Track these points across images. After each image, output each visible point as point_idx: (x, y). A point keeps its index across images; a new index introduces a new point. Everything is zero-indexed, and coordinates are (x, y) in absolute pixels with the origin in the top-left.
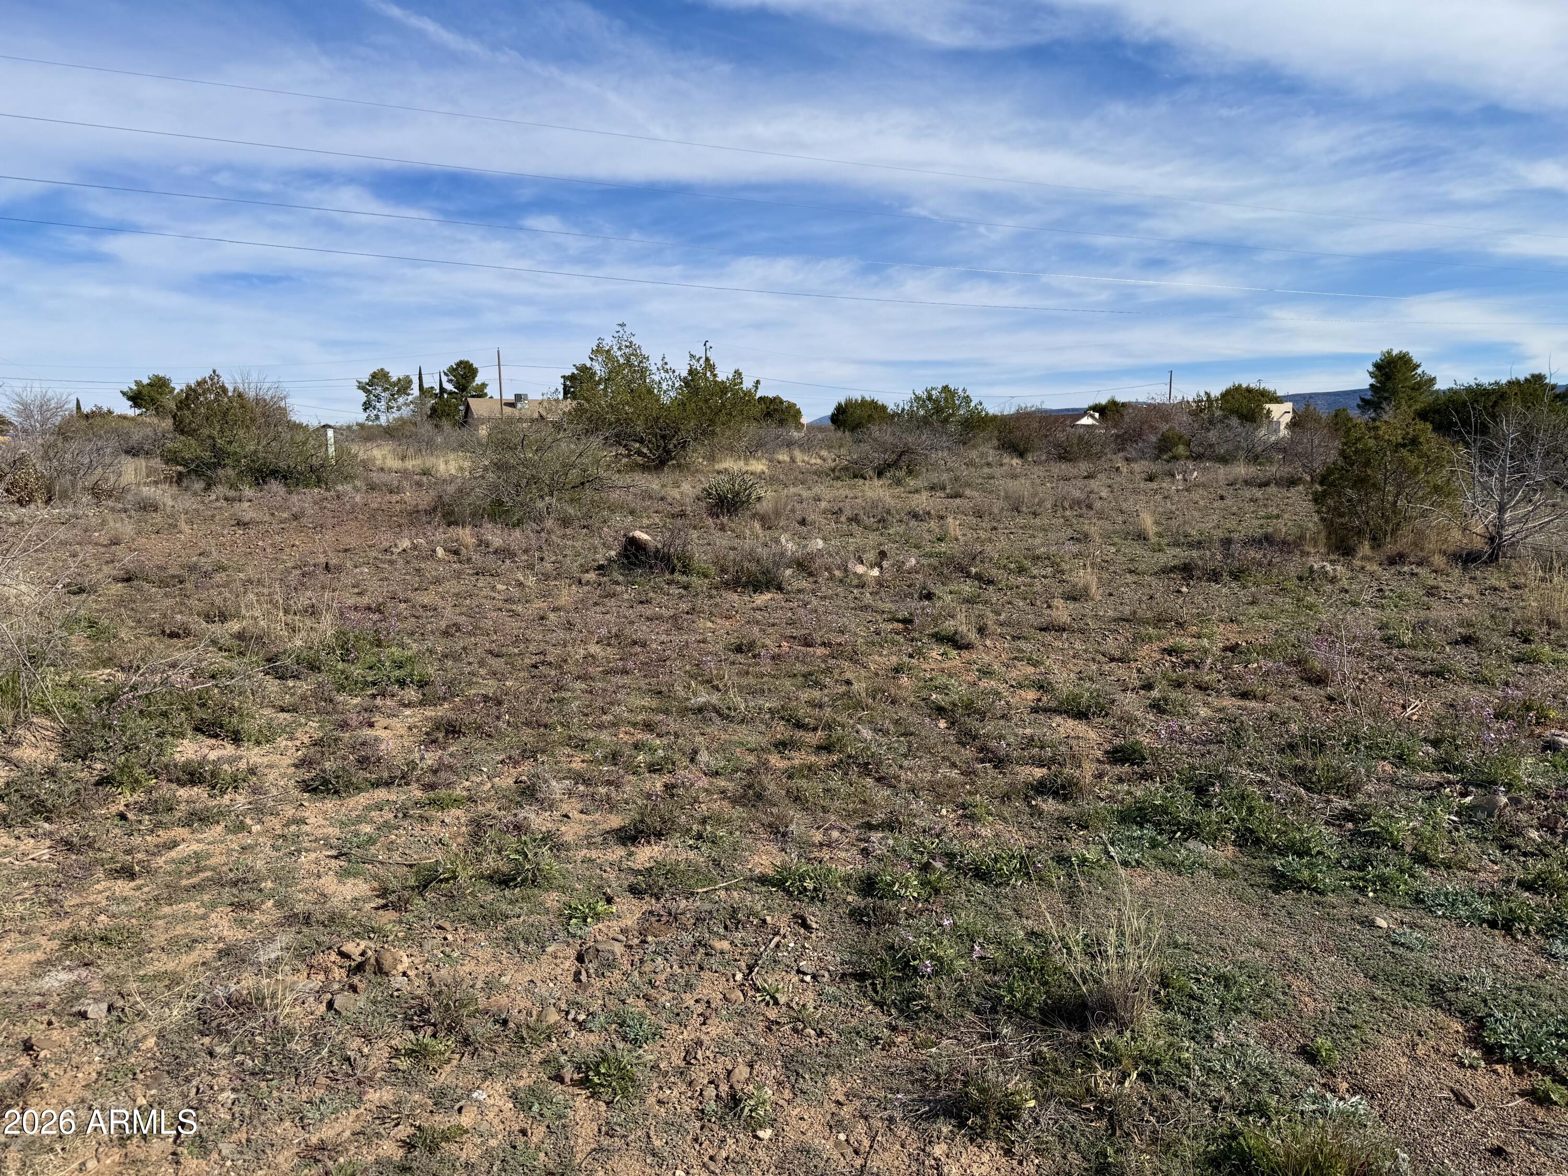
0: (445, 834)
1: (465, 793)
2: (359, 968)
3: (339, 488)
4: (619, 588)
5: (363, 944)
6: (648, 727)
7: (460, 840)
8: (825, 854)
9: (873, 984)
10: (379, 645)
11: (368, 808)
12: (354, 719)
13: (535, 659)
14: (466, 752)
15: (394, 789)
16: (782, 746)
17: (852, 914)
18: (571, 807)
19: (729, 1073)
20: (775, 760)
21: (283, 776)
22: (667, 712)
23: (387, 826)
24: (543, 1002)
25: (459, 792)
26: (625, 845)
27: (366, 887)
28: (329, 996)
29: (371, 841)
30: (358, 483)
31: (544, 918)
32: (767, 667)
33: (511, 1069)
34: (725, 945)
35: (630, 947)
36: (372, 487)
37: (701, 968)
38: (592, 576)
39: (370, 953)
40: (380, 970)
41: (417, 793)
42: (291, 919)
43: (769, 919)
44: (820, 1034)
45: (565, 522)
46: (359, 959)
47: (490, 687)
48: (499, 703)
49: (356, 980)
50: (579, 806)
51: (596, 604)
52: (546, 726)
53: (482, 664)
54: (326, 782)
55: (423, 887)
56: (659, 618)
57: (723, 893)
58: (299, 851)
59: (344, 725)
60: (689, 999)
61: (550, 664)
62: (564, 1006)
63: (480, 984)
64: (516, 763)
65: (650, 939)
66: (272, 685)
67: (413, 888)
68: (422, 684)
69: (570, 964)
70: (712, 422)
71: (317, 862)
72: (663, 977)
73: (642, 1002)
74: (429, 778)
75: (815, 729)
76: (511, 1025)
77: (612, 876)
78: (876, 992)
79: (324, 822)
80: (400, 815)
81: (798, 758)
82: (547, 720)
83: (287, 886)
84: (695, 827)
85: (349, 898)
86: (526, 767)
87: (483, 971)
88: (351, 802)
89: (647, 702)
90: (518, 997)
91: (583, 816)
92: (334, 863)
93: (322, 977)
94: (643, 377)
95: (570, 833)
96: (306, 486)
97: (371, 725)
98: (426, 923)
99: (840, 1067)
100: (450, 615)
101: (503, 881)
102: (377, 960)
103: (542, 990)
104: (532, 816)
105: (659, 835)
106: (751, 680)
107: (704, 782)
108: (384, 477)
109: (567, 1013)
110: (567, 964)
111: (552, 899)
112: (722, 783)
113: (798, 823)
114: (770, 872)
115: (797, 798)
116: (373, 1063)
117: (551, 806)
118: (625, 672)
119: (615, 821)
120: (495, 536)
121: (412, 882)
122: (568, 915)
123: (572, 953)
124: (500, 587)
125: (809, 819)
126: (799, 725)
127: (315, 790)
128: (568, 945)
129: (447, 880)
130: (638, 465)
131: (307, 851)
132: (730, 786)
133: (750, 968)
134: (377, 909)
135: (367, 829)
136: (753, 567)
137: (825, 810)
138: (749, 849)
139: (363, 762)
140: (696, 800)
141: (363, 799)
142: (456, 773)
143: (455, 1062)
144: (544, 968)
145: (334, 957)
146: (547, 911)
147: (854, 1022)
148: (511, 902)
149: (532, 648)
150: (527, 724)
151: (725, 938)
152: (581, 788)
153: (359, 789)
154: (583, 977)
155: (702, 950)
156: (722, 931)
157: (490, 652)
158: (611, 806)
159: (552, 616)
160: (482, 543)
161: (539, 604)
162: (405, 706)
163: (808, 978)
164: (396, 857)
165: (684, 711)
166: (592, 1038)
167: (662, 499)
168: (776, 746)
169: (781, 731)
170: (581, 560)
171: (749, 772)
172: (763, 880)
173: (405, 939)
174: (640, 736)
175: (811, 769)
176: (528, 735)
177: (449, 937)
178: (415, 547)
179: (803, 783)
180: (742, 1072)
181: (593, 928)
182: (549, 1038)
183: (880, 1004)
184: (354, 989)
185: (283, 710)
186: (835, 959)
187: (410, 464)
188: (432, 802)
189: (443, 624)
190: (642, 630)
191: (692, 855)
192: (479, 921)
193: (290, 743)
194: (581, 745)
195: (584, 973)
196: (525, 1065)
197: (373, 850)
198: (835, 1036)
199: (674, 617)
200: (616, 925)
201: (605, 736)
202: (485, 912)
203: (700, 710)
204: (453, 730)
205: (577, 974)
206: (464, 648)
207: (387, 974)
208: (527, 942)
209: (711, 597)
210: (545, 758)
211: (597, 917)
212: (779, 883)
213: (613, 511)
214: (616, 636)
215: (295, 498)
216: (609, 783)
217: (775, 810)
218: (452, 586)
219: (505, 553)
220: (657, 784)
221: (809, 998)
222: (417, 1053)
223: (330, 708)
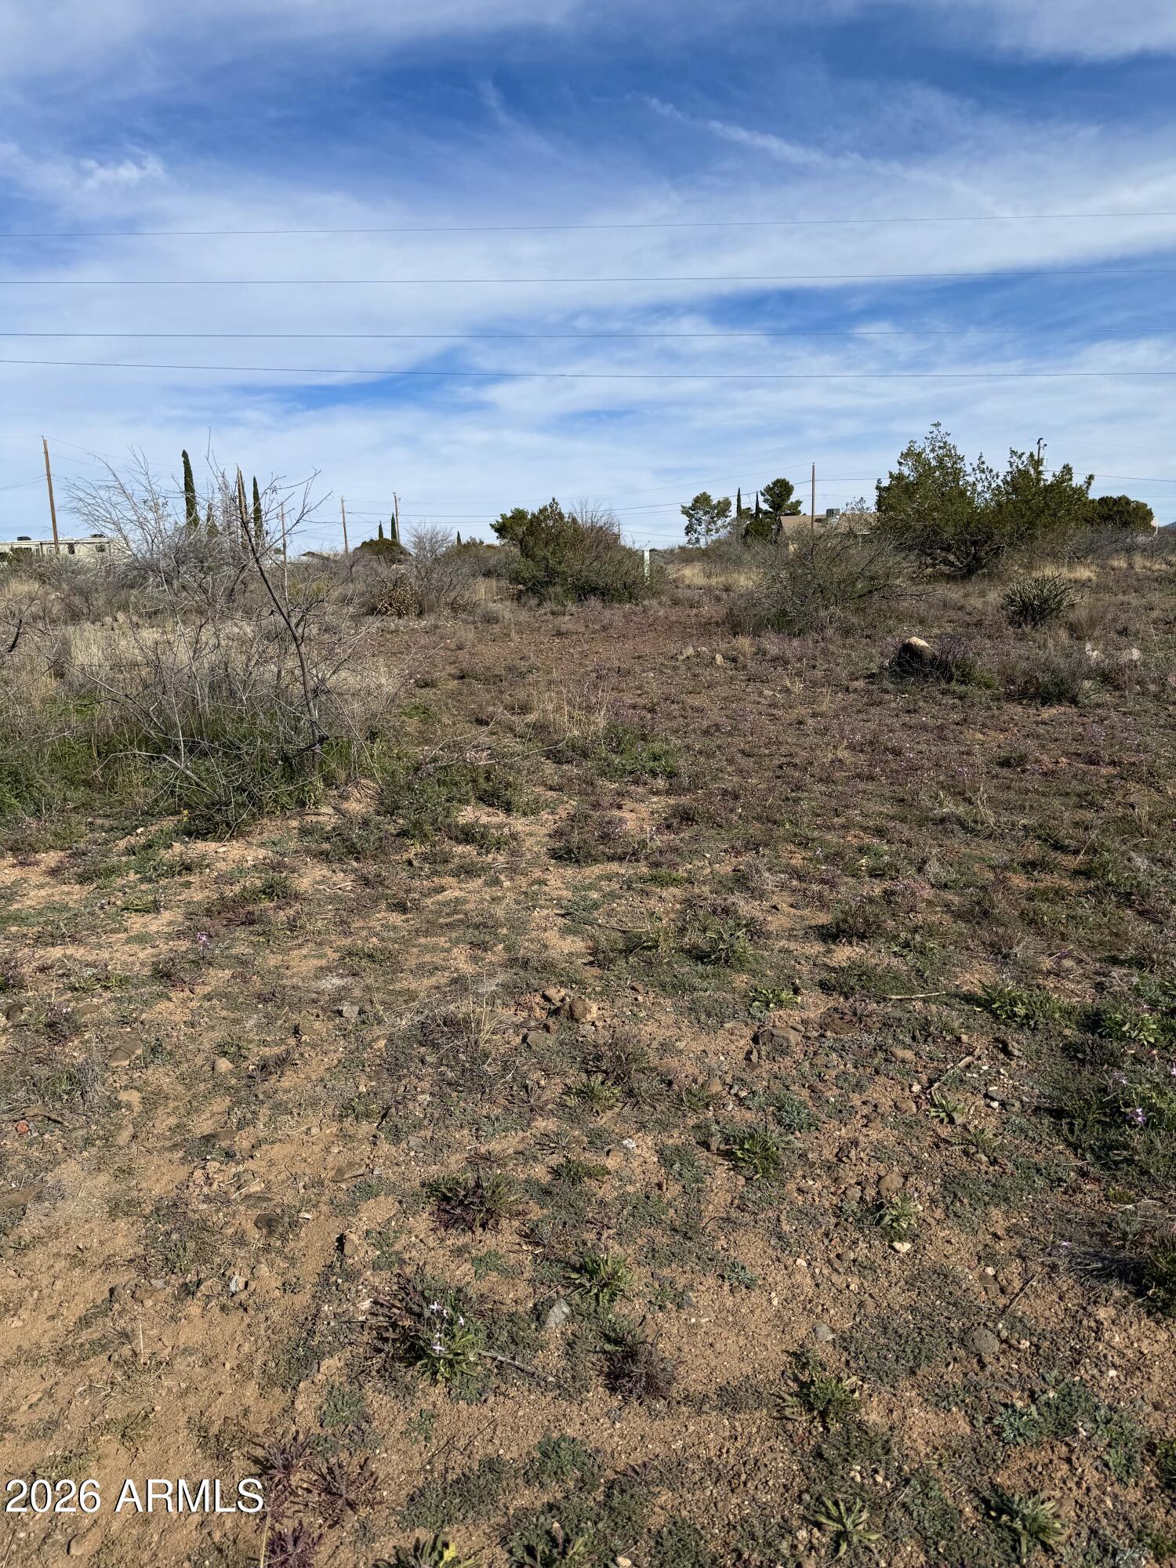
0: (659, 909)
1: (685, 875)
2: (555, 1012)
3: (646, 603)
4: (887, 697)
5: (563, 992)
6: (880, 832)
7: (672, 916)
8: (1050, 983)
9: (1071, 1125)
10: (644, 738)
11: (600, 878)
12: (606, 801)
13: (784, 760)
14: (695, 839)
15: (625, 864)
16: (1029, 866)
17: (1064, 1049)
18: (782, 900)
19: (880, 1178)
20: (1019, 881)
21: (538, 843)
22: (903, 820)
23: (612, 896)
24: (710, 1073)
25: (681, 873)
26: (824, 941)
27: (582, 944)
28: (526, 1030)
29: (596, 906)
30: (664, 599)
31: (729, 996)
32: (1035, 782)
33: (664, 1126)
34: (909, 1055)
35: (809, 1038)
36: (676, 602)
37: (877, 1072)
38: (860, 684)
39: (568, 999)
40: (572, 1016)
41: (644, 869)
42: (512, 962)
43: (964, 1038)
44: (994, 1162)
45: (847, 632)
46: (559, 1004)
47: (731, 782)
48: (736, 797)
49: (550, 1022)
50: (790, 900)
51: (859, 711)
52: (775, 822)
53: (730, 761)
54: (569, 851)
55: (627, 951)
56: (925, 728)
57: (919, 1005)
58: (534, 907)
59: (596, 806)
60: (856, 1099)
61: (795, 765)
62: (729, 1080)
63: (655, 1044)
64: (738, 854)
65: (829, 1034)
66: (549, 767)
67: (621, 951)
68: (671, 775)
69: (745, 1043)
70: (1031, 525)
71: (547, 918)
72: (834, 1073)
73: (806, 1092)
74: (657, 857)
75: (1076, 852)
76: (675, 1087)
77: (805, 969)
78: (1072, 1131)
79: (560, 885)
80: (625, 887)
81: (1048, 880)
82: (778, 817)
83: (518, 934)
84: (903, 935)
85: (566, 952)
86: (748, 857)
87: (662, 1034)
88: (587, 871)
89: (888, 809)
90: (688, 1063)
91: (793, 910)
92: (560, 921)
93: (525, 1014)
94: (956, 480)
95: (774, 923)
96: (620, 602)
97: (620, 807)
98: (622, 983)
99: (1007, 1200)
100: (715, 715)
101: (699, 956)
102: (570, 1006)
103: (711, 1061)
104: (742, 903)
105: (862, 937)
106: (1012, 795)
107: (928, 893)
108: (688, 593)
109: (731, 1087)
110: (742, 1042)
111: (741, 980)
112: (949, 896)
113: (1025, 947)
114: (980, 992)
115: (1032, 922)
116: (547, 1095)
117: (761, 896)
118: (871, 778)
119: (824, 918)
120: (772, 644)
121: (621, 946)
122: (752, 997)
123: (748, 1033)
124: (768, 693)
125: (1039, 943)
126: (1058, 847)
127: (559, 858)
128: (747, 1025)
129: (649, 948)
130: (943, 574)
131: (541, 907)
132: (956, 900)
133: (931, 1082)
134: (586, 964)
135: (595, 895)
136: (1044, 678)
137: (1064, 937)
138: (962, 964)
139: (605, 838)
140: (912, 909)
141: (597, 870)
142: (680, 855)
143: (617, 1110)
144: (721, 1041)
145: (538, 999)
146: (734, 991)
147: (1037, 1158)
148: (702, 977)
149: (783, 750)
150: (758, 818)
151: (910, 1047)
152: (795, 883)
153: (596, 861)
154: (754, 1057)
155: (881, 1055)
156: (908, 1040)
157: (743, 752)
158: (823, 905)
159: (810, 721)
160: (761, 652)
161: (801, 711)
162: (654, 794)
163: (995, 1104)
164: (613, 922)
165: (922, 822)
166: (748, 1115)
167: (961, 608)
168: (1024, 865)
169: (1034, 850)
170: (852, 669)
171: (984, 888)
172: (969, 998)
173: (601, 993)
174: (868, 840)
175: (1059, 894)
176: (755, 829)
177: (640, 998)
178: (698, 655)
179: (1044, 907)
180: (894, 1181)
181: (775, 1014)
182: (707, 1106)
183: (1074, 1147)
184: (547, 1028)
185: (551, 789)
186: (1032, 1091)
187: (714, 581)
188: (654, 879)
189: (705, 724)
190: (900, 738)
191: (895, 961)
192: (669, 988)
193: (550, 817)
194: (805, 843)
195: (755, 1052)
196: (677, 1126)
197: (595, 914)
198: (1010, 1167)
199: (941, 728)
200: (797, 1016)
201: (831, 837)
202: (675, 981)
203: (942, 821)
204: (686, 817)
205: (750, 1053)
206: (719, 747)
207: (577, 1021)
208: (709, 1015)
209: (989, 708)
210: (767, 852)
211: (780, 1004)
212: (986, 1004)
213: (900, 621)
214: (871, 743)
215: (607, 613)
216: (823, 882)
217: (1001, 930)
218: (723, 691)
219: (780, 660)
220: (877, 888)
221: (991, 1125)
222: (586, 1094)
223: (589, 789)
